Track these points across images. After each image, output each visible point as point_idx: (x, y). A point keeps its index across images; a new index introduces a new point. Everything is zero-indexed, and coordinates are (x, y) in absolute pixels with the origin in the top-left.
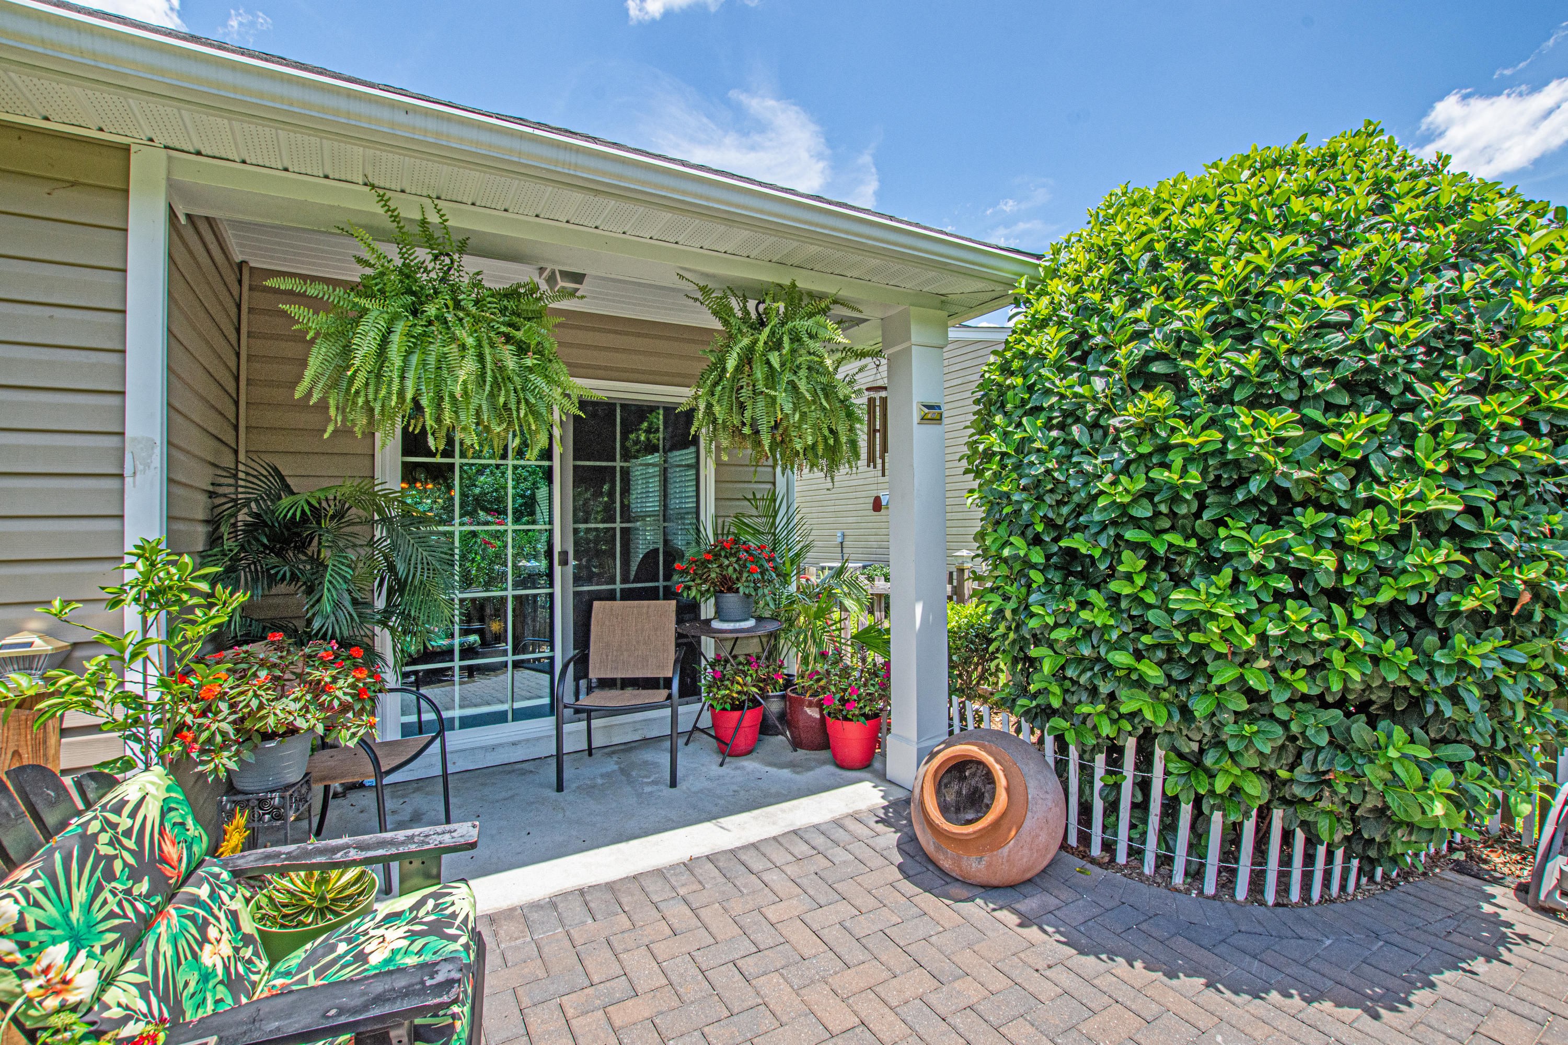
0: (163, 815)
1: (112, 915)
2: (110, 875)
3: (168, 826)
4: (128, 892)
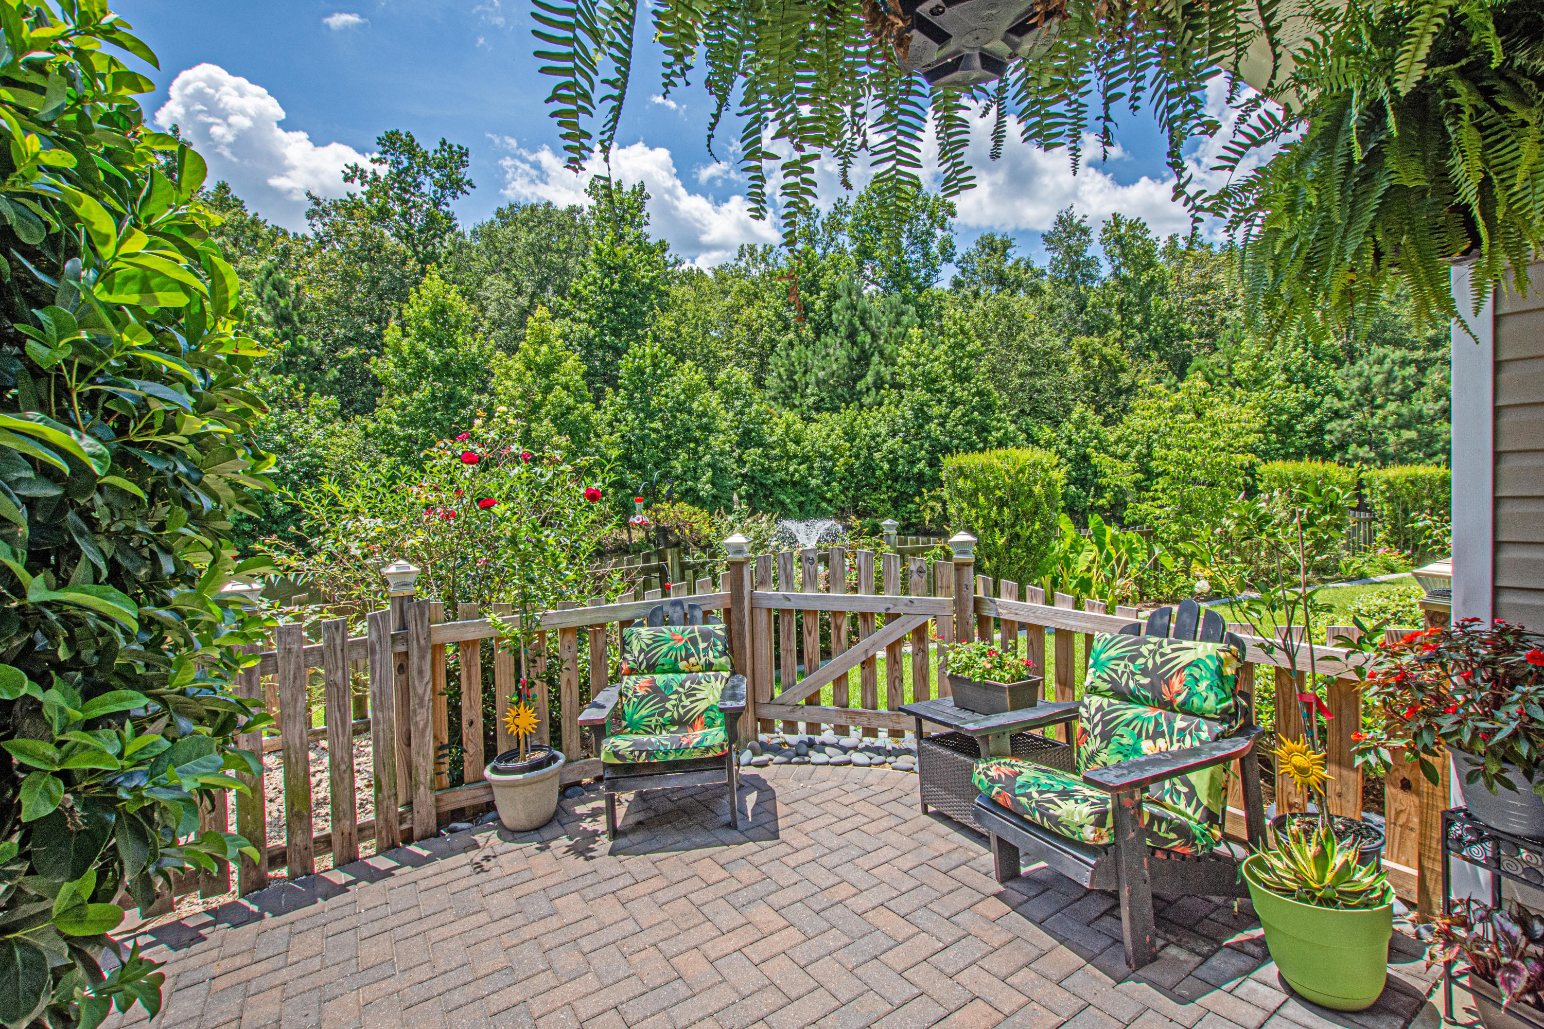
0: (1189, 665)
1: (1115, 671)
2: (1133, 659)
3: (1186, 672)
4: (1133, 674)
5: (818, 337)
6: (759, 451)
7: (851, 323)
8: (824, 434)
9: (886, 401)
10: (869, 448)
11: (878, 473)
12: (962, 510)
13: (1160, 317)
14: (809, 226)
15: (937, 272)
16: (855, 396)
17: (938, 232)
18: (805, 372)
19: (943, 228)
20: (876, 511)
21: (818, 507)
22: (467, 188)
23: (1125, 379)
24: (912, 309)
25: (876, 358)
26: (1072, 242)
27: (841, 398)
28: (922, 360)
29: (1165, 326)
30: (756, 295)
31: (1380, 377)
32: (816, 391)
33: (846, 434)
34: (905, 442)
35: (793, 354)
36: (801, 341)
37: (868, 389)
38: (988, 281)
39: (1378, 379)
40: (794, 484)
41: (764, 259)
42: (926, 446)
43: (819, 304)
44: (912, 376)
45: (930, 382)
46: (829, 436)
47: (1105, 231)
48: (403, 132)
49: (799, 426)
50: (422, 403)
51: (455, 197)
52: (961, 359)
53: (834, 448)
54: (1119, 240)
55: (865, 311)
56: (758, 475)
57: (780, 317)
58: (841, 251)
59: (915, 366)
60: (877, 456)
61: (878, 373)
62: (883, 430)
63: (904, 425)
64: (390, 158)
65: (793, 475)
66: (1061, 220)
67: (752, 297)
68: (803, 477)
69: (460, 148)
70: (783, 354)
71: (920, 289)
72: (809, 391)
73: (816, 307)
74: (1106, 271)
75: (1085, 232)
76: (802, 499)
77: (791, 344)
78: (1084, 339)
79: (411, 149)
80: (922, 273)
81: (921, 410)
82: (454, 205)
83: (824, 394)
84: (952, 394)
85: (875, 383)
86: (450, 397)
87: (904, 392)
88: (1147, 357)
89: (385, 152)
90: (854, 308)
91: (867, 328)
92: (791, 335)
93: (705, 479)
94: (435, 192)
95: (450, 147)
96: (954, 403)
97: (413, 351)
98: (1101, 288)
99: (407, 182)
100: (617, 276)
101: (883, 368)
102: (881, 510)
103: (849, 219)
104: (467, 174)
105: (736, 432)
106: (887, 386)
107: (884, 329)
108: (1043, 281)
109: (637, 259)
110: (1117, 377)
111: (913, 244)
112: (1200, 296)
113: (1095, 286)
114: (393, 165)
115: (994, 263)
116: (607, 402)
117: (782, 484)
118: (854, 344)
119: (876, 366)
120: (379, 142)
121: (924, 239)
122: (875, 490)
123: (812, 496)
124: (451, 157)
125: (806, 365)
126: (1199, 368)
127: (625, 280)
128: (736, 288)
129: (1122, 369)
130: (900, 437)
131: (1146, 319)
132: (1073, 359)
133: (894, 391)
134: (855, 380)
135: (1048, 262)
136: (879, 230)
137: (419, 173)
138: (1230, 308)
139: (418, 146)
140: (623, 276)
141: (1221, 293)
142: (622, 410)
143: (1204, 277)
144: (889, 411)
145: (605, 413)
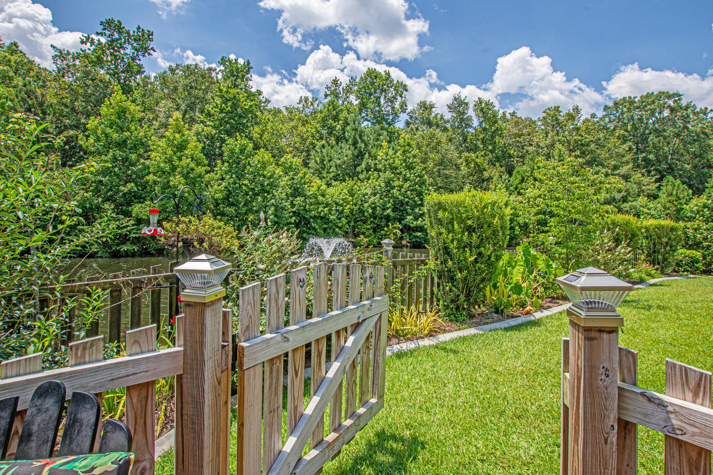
5: (337, 144)
6: (303, 199)
7: (355, 138)
8: (338, 192)
9: (372, 177)
10: (362, 201)
11: (366, 214)
12: (441, 234)
13: (500, 147)
14: (336, 89)
15: (398, 117)
16: (355, 174)
17: (399, 98)
18: (330, 161)
19: (401, 96)
20: (364, 234)
21: (334, 230)
22: (151, 52)
23: (486, 174)
24: (385, 133)
25: (367, 156)
26: (461, 109)
27: (348, 174)
28: (390, 158)
29: (502, 151)
30: (307, 121)
32: (335, 170)
33: (349, 193)
34: (381, 199)
35: (324, 151)
36: (329, 145)
37: (362, 171)
38: (423, 123)
40: (322, 218)
41: (312, 104)
42: (391, 201)
43: (339, 127)
44: (385, 165)
45: (394, 169)
46: (340, 193)
47: (475, 105)
48: (116, 19)
49: (324, 187)
51: (144, 56)
52: (409, 158)
53: (343, 200)
54: (482, 110)
55: (362, 132)
56: (302, 212)
57: (318, 132)
58: (351, 103)
59: (386, 161)
60: (366, 205)
61: (368, 163)
62: (369, 191)
63: (380, 190)
64: (108, 33)
65: (320, 213)
66: (455, 99)
67: (305, 123)
68: (326, 215)
69: (149, 31)
70: (319, 150)
71: (390, 124)
72: (331, 170)
73: (337, 129)
74: (475, 123)
75: (467, 104)
76: (325, 226)
77: (323, 146)
78: (467, 154)
79: (119, 28)
80: (391, 117)
81: (389, 183)
82: (143, 61)
83: (339, 172)
84: (405, 175)
85: (366, 168)
86: (126, 160)
87: (380, 173)
88: (495, 165)
89: (105, 29)
90: (356, 130)
91: (362, 140)
92: (324, 142)
93: (270, 212)
94: (133, 53)
95: (143, 30)
96: (406, 180)
97: (103, 132)
98: (474, 131)
99: (117, 47)
100: (230, 104)
101: (370, 161)
102: (367, 233)
103: (356, 88)
104: (152, 45)
105: (291, 188)
106: (372, 170)
107: (371, 142)
108: (448, 126)
109: (241, 96)
110: (482, 173)
111: (386, 102)
112: (518, 139)
113: (471, 130)
114: (109, 36)
115: (426, 114)
116: (218, 168)
117: (315, 217)
118: (356, 148)
119: (367, 160)
120: (102, 23)
121: (392, 101)
122: (364, 223)
123: (331, 225)
124: (143, 35)
125: (331, 157)
126: (518, 172)
127: (235, 106)
128: (297, 117)
129: (485, 170)
130: (378, 196)
131: (494, 148)
132: (462, 164)
133: (376, 173)
134: (356, 166)
135: (450, 117)
136: (371, 94)
137: (125, 43)
138: (531, 145)
139: (124, 28)
140: (233, 103)
141: (527, 138)
142: (226, 173)
143: (519, 130)
144: (373, 182)
145: (216, 174)
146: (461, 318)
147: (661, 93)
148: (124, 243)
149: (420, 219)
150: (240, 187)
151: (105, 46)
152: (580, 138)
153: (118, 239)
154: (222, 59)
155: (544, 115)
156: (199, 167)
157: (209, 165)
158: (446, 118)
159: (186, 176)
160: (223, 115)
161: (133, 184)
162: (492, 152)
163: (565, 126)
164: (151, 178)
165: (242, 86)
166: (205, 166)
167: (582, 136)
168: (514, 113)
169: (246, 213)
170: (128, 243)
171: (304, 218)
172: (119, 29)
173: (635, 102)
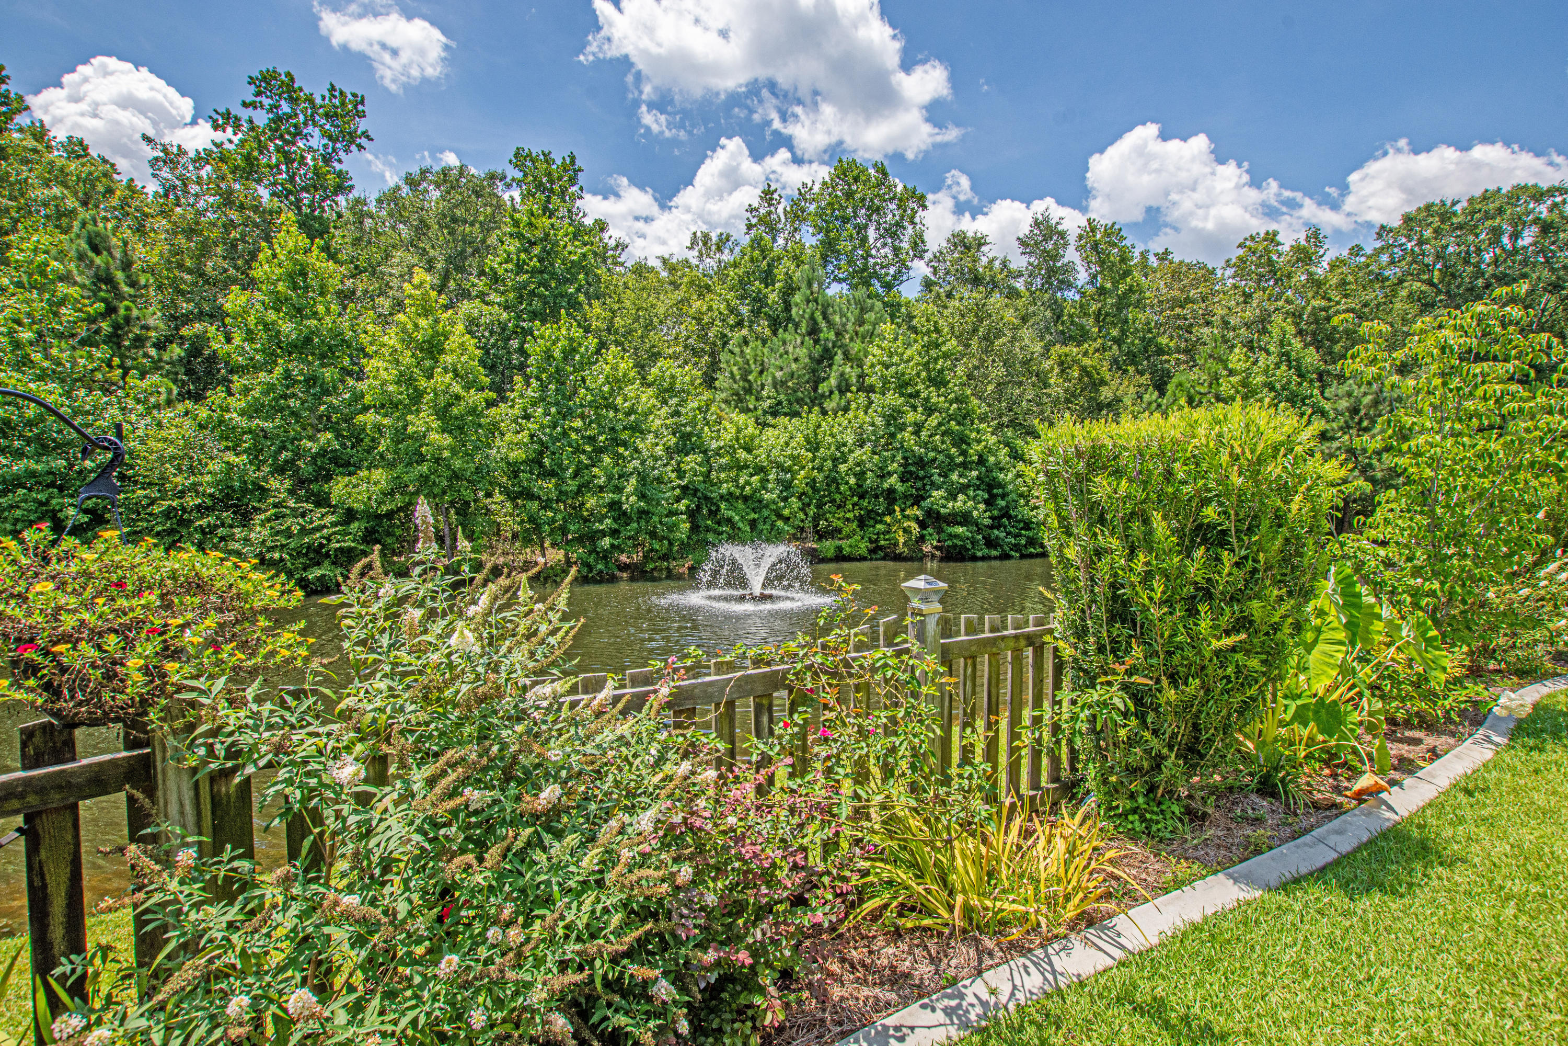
5: (775, 333)
6: (701, 458)
7: (812, 318)
8: (782, 441)
9: (853, 405)
10: (835, 460)
11: (843, 488)
13: (1137, 330)
14: (770, 213)
15: (907, 269)
16: (817, 400)
17: (908, 225)
18: (761, 372)
19: (913, 223)
20: (840, 531)
21: (773, 525)
22: (363, 141)
23: (1106, 393)
24: (879, 305)
25: (839, 358)
26: (1050, 246)
27: (802, 401)
28: (895, 359)
29: (1143, 339)
30: (707, 287)
31: (1370, 397)
32: (773, 393)
33: (808, 442)
34: (874, 453)
35: (748, 351)
36: (757, 338)
37: (831, 392)
38: (962, 280)
39: (1367, 400)
40: (746, 499)
41: (719, 249)
42: (899, 457)
43: (775, 296)
44: (883, 378)
45: (903, 385)
46: (787, 444)
47: (1080, 237)
48: (281, 70)
49: (751, 430)
50: (271, 388)
51: (347, 151)
52: (936, 360)
53: (794, 458)
54: (1095, 247)
55: (828, 305)
56: (701, 487)
57: (733, 311)
59: (887, 367)
60: (843, 468)
61: (842, 374)
62: (850, 439)
63: (874, 433)
64: (267, 102)
65: (743, 488)
66: (1037, 224)
67: (704, 290)
68: (755, 491)
69: (355, 95)
70: (737, 350)
71: (889, 287)
72: (765, 393)
73: (772, 301)
74: (1082, 277)
75: (1062, 235)
76: (753, 516)
77: (746, 342)
78: (1062, 349)
79: (290, 90)
80: (892, 271)
81: (893, 416)
82: (348, 162)
83: (782, 397)
84: (927, 399)
85: (839, 388)
86: (311, 380)
87: (873, 396)
88: (1125, 372)
89: (259, 94)
90: (815, 301)
91: (830, 324)
92: (745, 332)
93: (629, 489)
94: (326, 147)
95: (341, 93)
96: (930, 410)
97: (261, 321)
98: (1077, 298)
99: (289, 133)
100: (536, 251)
101: (848, 369)
102: (846, 530)
103: (812, 208)
104: (363, 125)
105: (674, 434)
106: (854, 389)
107: (850, 326)
108: (1019, 285)
109: (561, 233)
110: (1097, 391)
111: (882, 236)
112: (1178, 310)
113: (1071, 295)
114: (270, 111)
115: (967, 263)
116: (516, 394)
117: (729, 498)
118: (816, 342)
119: (840, 367)
120: (252, 81)
121: (893, 232)
122: (839, 507)
123: (766, 513)
124: (343, 104)
125: (762, 364)
126: (1180, 384)
127: (547, 255)
128: (686, 280)
129: (1103, 382)
130: (868, 447)
131: (1123, 332)
132: (1052, 369)
133: (862, 395)
134: (817, 382)
135: (1025, 264)
136: (845, 220)
137: (306, 124)
138: (1208, 324)
139: (301, 90)
140: (544, 250)
141: (1200, 307)
142: (534, 404)
143: (1182, 290)
144: (856, 417)
145: (512, 407)
146: (1163, 827)
147: (1520, 189)
148: (318, 564)
149: (961, 497)
150: (565, 434)
151: (264, 133)
152: (1323, 303)
153: (306, 555)
154: (517, 155)
155: (1241, 252)
156: (472, 391)
157: (493, 387)
158: (1013, 266)
159: (442, 413)
160: (525, 277)
161: (329, 435)
162: (1118, 341)
163: (1289, 276)
164: (369, 418)
165: (563, 212)
166: (483, 389)
167: (1329, 300)
168: (1166, 252)
169: (579, 492)
170: (326, 563)
171: (707, 498)
172: (289, 92)
173: (1454, 214)
